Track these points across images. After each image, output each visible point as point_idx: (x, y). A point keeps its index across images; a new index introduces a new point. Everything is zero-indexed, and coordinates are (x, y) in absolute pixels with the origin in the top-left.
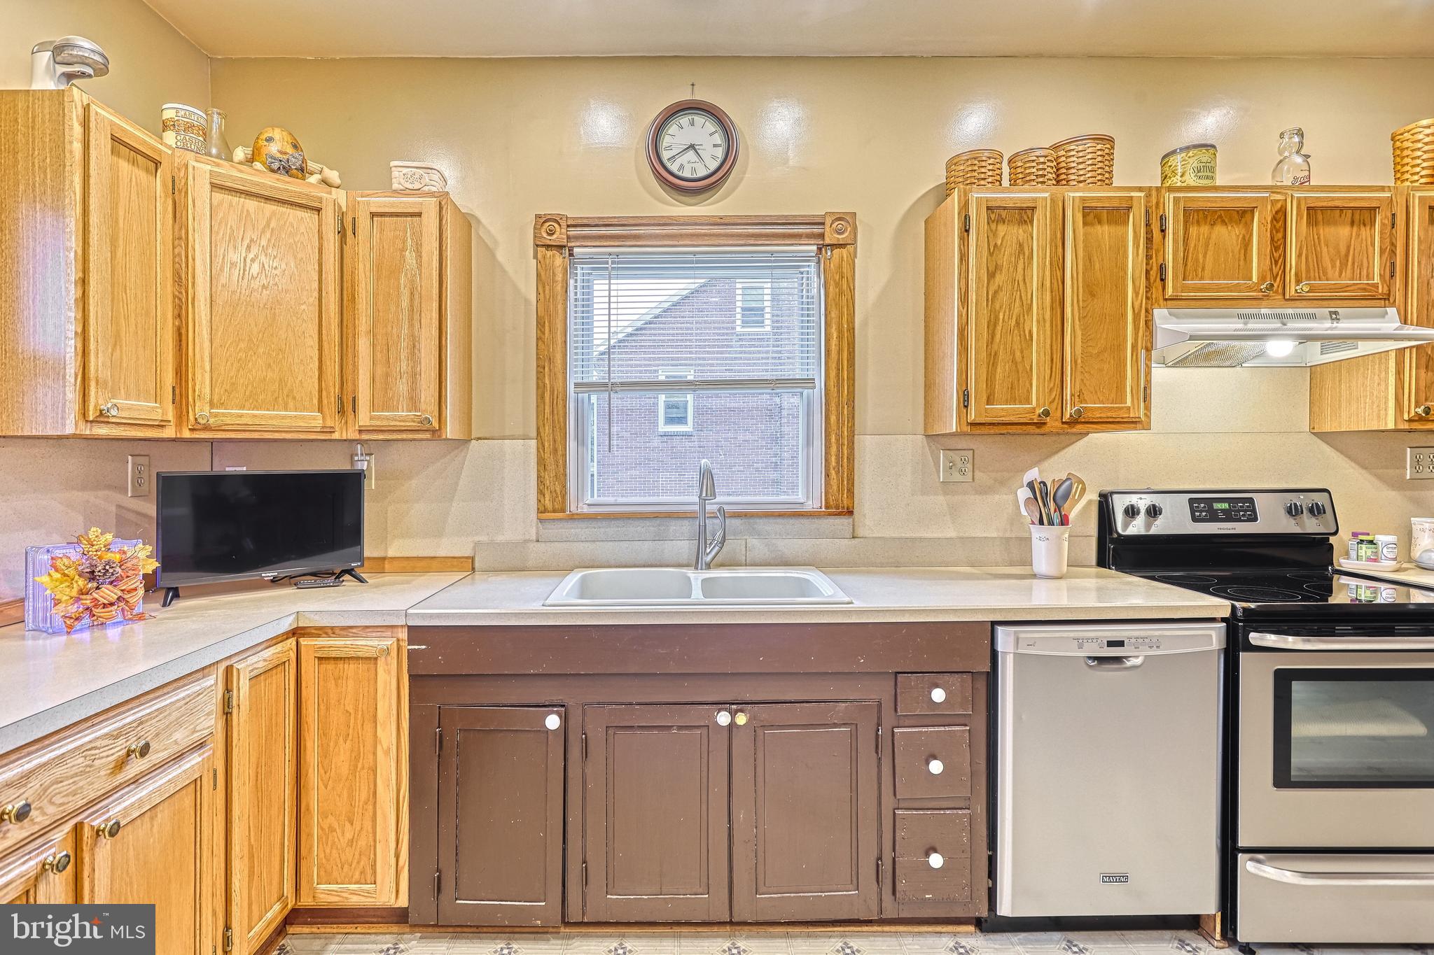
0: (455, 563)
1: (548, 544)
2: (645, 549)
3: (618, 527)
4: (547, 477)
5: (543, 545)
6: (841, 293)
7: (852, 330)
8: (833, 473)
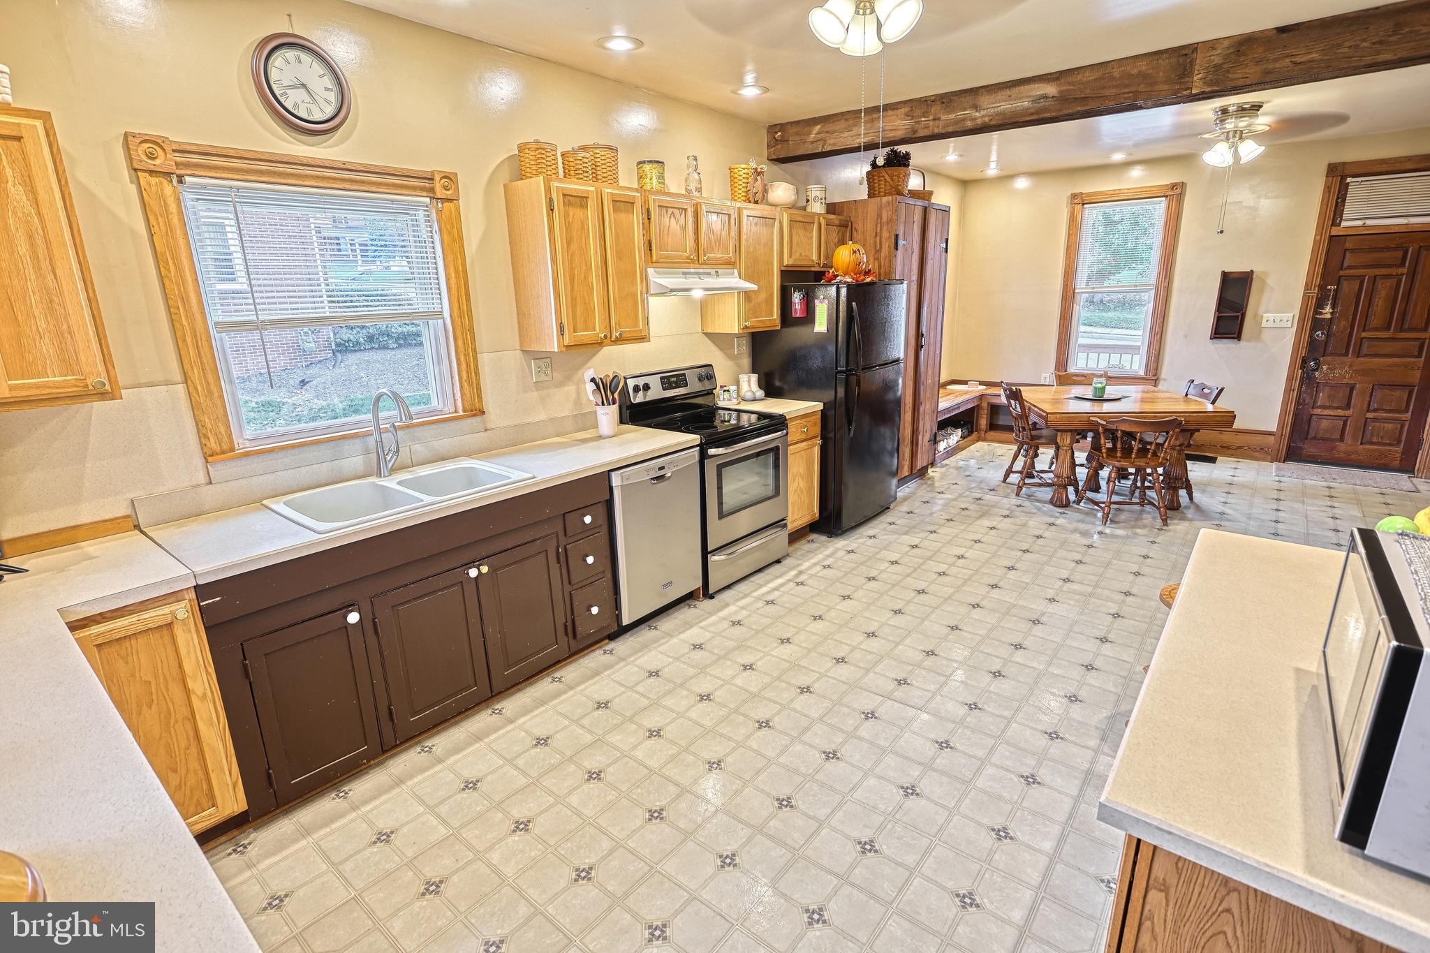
0: (110, 526)
1: (223, 485)
2: (324, 470)
3: (295, 455)
4: (207, 420)
5: (218, 486)
6: (454, 240)
7: (465, 271)
8: (465, 384)
